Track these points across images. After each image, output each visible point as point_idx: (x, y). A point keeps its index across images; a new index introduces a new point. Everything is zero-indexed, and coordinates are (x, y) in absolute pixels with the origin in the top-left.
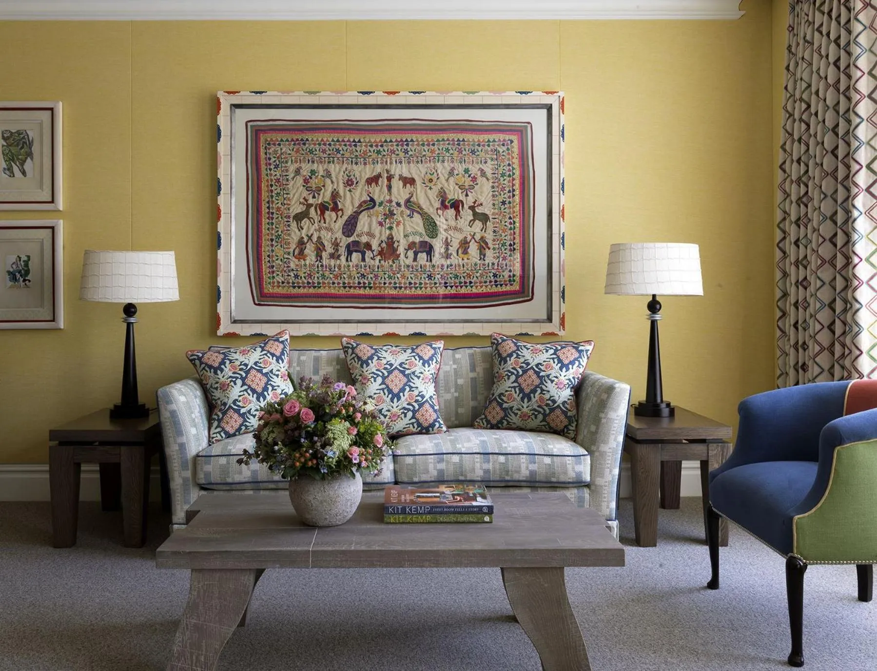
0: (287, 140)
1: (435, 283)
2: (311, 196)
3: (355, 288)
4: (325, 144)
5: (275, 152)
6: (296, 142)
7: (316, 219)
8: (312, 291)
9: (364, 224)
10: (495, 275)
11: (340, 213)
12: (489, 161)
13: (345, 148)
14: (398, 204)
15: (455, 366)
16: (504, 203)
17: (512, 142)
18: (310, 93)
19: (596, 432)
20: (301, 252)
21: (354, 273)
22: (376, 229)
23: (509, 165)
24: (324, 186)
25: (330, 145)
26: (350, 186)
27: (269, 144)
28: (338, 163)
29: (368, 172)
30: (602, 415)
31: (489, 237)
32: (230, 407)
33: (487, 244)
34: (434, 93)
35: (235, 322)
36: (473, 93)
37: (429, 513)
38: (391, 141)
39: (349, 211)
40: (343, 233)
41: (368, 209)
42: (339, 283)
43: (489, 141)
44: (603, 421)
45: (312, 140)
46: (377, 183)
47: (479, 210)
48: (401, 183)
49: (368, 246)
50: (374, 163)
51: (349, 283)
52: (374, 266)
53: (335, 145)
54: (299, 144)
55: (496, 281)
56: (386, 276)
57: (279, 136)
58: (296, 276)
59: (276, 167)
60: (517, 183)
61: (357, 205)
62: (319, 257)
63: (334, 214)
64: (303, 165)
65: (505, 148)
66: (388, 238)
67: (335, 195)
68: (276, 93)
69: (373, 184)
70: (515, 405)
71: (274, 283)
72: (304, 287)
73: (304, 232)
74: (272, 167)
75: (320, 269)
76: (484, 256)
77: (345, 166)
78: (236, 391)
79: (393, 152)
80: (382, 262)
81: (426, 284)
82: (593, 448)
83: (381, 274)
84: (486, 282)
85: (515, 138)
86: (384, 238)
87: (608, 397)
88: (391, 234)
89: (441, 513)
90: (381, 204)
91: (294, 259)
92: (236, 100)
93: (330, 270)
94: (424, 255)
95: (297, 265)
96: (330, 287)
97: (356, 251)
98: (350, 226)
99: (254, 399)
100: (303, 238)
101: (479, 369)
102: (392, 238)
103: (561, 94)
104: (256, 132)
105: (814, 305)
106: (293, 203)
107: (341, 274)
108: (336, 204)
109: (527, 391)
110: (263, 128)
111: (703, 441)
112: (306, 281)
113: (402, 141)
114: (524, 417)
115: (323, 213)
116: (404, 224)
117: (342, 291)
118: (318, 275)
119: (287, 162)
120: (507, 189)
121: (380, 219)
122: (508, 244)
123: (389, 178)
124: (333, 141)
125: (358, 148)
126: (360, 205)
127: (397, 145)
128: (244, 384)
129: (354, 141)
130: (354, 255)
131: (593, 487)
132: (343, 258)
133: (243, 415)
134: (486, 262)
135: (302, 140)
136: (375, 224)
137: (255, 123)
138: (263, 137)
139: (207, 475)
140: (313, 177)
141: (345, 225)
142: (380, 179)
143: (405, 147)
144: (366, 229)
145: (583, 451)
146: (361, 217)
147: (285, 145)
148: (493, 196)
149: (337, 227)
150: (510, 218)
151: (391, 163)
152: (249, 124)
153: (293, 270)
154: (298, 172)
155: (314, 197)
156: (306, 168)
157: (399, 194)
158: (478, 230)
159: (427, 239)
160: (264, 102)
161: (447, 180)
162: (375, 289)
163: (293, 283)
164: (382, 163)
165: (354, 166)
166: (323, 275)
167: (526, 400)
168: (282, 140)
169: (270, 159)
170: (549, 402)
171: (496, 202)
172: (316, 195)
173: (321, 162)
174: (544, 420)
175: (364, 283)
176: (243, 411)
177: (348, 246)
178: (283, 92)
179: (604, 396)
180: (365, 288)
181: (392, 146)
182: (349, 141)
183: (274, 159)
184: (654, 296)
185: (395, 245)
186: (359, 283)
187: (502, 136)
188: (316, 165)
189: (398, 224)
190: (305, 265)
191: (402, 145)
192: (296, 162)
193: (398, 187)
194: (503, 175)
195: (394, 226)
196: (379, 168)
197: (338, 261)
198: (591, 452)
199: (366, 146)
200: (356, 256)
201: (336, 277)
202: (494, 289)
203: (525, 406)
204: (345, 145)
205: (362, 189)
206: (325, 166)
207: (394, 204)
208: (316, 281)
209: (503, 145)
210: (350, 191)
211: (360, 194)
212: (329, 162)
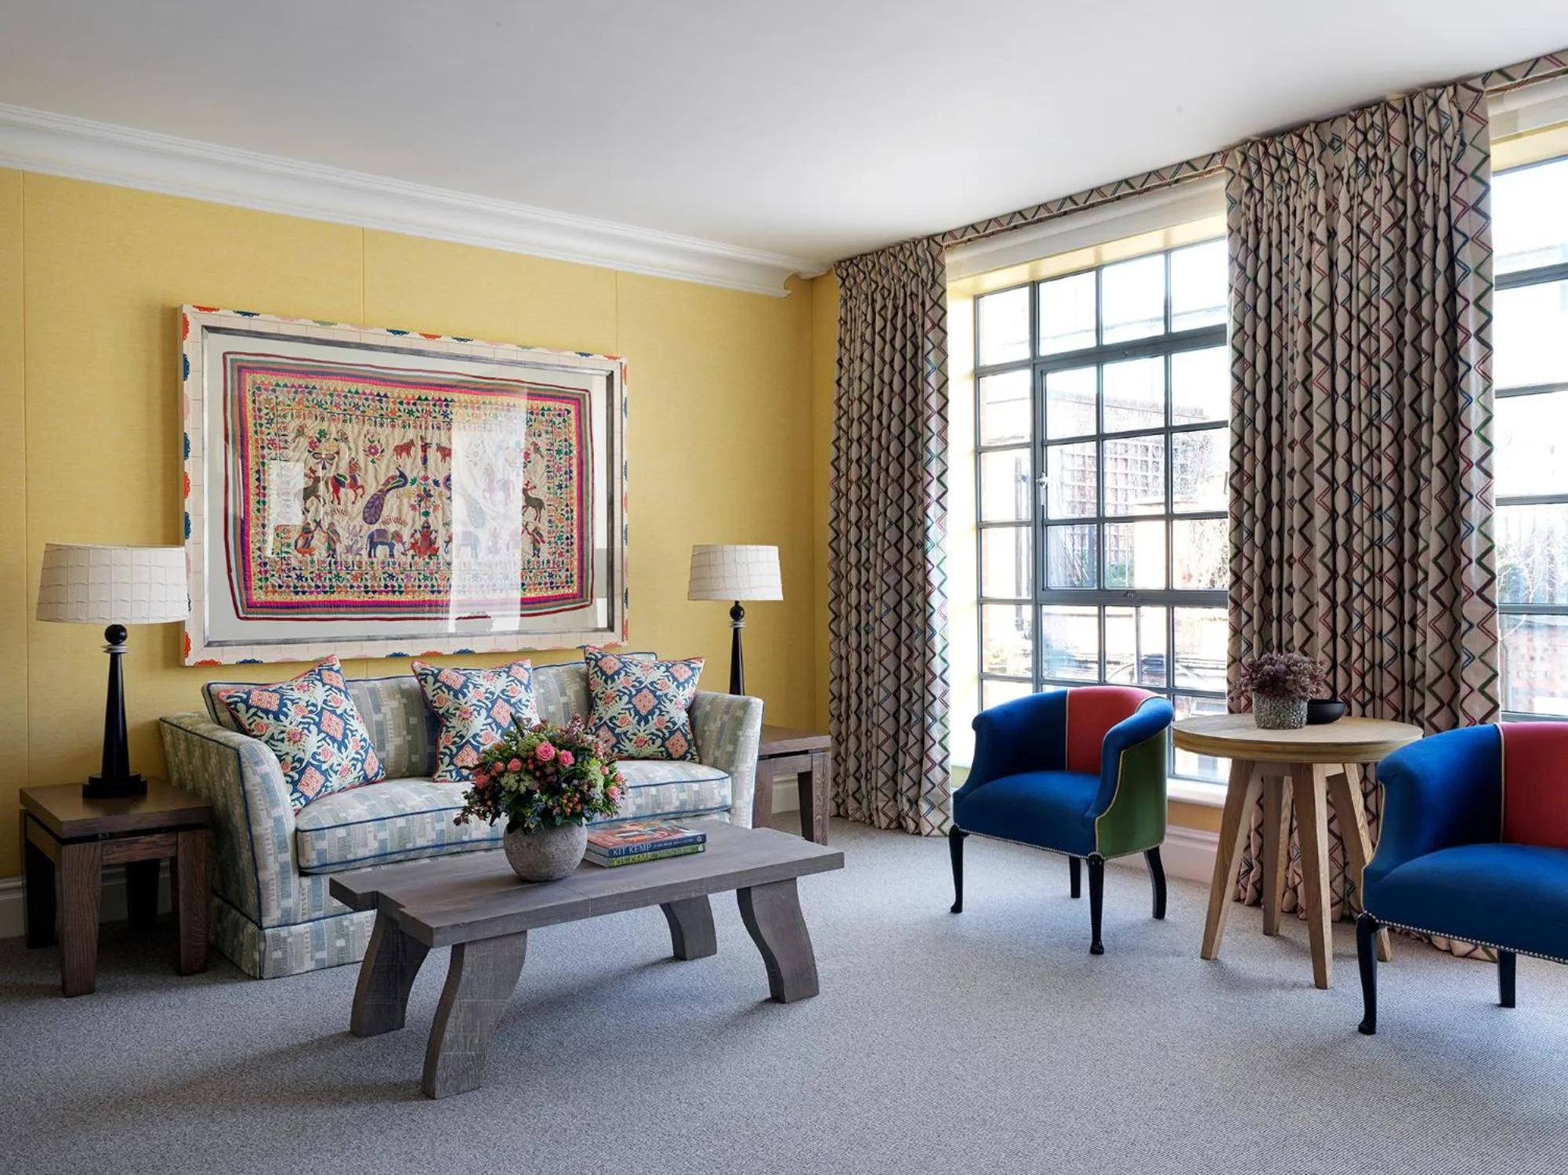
0: (285, 386)
1: (482, 586)
2: (320, 466)
3: (381, 592)
4: (339, 396)
5: (268, 401)
6: (297, 389)
7: (329, 497)
8: (321, 597)
9: (392, 507)
10: (551, 575)
11: (360, 491)
12: (544, 434)
13: (366, 404)
14: (436, 483)
15: (542, 691)
16: (560, 487)
17: (569, 412)
18: (323, 323)
19: (734, 752)
20: (307, 543)
21: (379, 573)
22: (408, 515)
23: (566, 440)
24: (338, 453)
25: (346, 397)
26: (374, 454)
27: (259, 389)
28: (357, 423)
29: (398, 437)
30: (740, 733)
31: (544, 528)
32: (309, 763)
33: (541, 536)
34: (482, 343)
35: (209, 644)
36: (529, 348)
37: (651, 850)
38: (426, 399)
39: (372, 490)
40: (365, 519)
41: (398, 487)
42: (359, 587)
43: (543, 409)
44: (742, 739)
45: (321, 389)
46: (408, 453)
47: (532, 494)
48: (439, 455)
49: (398, 536)
50: (404, 427)
51: (373, 586)
52: (405, 563)
53: (352, 397)
54: (302, 392)
55: (552, 583)
56: (421, 577)
57: (272, 379)
58: (300, 577)
59: (270, 422)
60: (575, 461)
61: (382, 482)
62: (332, 551)
63: (350, 492)
64: (309, 422)
65: (561, 419)
66: (423, 527)
67: (353, 466)
68: (272, 317)
69: (404, 454)
70: (631, 729)
71: (267, 587)
72: (311, 593)
73: (310, 515)
74: (264, 421)
75: (333, 567)
76: (539, 550)
77: (367, 427)
78: (312, 742)
79: (429, 413)
80: (416, 558)
81: (471, 586)
82: (733, 769)
83: (414, 574)
84: (540, 584)
85: (571, 407)
86: (418, 527)
87: (745, 712)
88: (427, 522)
89: (661, 848)
90: (414, 482)
91: (296, 553)
92: (212, 320)
93: (347, 568)
94: (468, 549)
95: (301, 562)
96: (347, 592)
97: (382, 543)
98: (373, 510)
99: (335, 750)
100: (308, 524)
101: (570, 692)
102: (429, 527)
103: (624, 361)
104: (238, 369)
105: (879, 609)
106: (295, 473)
107: (361, 574)
108: (354, 478)
109: (643, 712)
110: (250, 365)
111: (806, 752)
112: (313, 584)
113: (440, 399)
114: (641, 743)
115: (336, 491)
116: (443, 509)
117: (364, 598)
118: (329, 576)
119: (285, 416)
120: (564, 469)
121: (412, 502)
122: (565, 537)
123: (425, 447)
124: (350, 392)
125: (384, 405)
126: (387, 482)
127: (434, 405)
128: (320, 731)
129: (378, 395)
130: (380, 548)
131: (733, 811)
132: (365, 553)
133: (324, 773)
134: (541, 560)
135: (307, 387)
136: (406, 508)
137: (238, 357)
138: (249, 378)
139: (321, 853)
140: (323, 440)
141: (366, 507)
142: (413, 449)
143: (444, 408)
144: (394, 514)
145: (723, 774)
146: (389, 496)
147: (282, 392)
148: (548, 477)
149: (355, 510)
150: (567, 505)
151: (426, 428)
152: (229, 357)
153: (294, 569)
154: (300, 432)
155: (324, 468)
156: (313, 428)
157: (437, 470)
158: (531, 519)
159: (471, 529)
160: (254, 329)
161: (495, 455)
162: (407, 593)
163: (295, 587)
164: (415, 427)
165: (379, 428)
166: (338, 576)
167: (643, 723)
168: (277, 385)
169: (260, 410)
170: (669, 724)
171: (551, 485)
172: (327, 465)
173: (334, 420)
174: (663, 745)
175: (393, 586)
176: (324, 767)
177: (371, 537)
178: (283, 317)
179: (740, 713)
180: (394, 592)
181: (427, 405)
182: (371, 394)
183: (266, 411)
184: (737, 602)
185: (433, 536)
186: (386, 586)
187: (557, 405)
188: (326, 423)
189: (436, 508)
190: (312, 562)
191: (441, 405)
192: (298, 417)
193: (436, 461)
194: (559, 452)
195: (431, 510)
196: (411, 434)
197: (358, 557)
198: (731, 774)
199: (394, 403)
200: (381, 551)
201: (355, 578)
202: (550, 593)
203: (642, 729)
204: (367, 399)
205: (389, 461)
206: (340, 426)
207: (430, 481)
208: (327, 583)
209: (559, 415)
210: (373, 462)
211: (386, 467)
212: (345, 421)
